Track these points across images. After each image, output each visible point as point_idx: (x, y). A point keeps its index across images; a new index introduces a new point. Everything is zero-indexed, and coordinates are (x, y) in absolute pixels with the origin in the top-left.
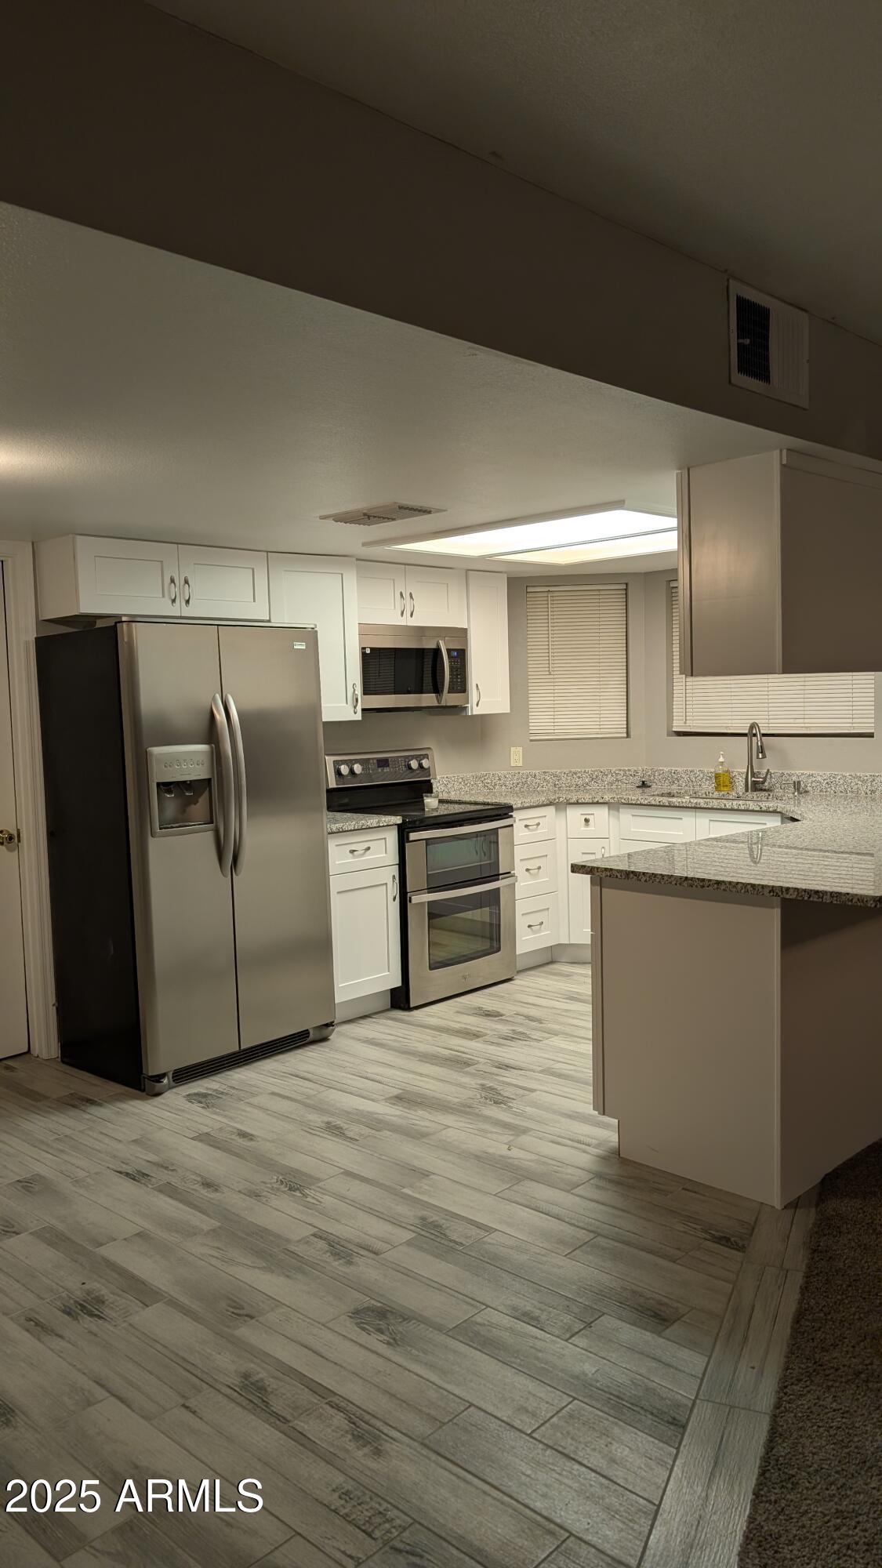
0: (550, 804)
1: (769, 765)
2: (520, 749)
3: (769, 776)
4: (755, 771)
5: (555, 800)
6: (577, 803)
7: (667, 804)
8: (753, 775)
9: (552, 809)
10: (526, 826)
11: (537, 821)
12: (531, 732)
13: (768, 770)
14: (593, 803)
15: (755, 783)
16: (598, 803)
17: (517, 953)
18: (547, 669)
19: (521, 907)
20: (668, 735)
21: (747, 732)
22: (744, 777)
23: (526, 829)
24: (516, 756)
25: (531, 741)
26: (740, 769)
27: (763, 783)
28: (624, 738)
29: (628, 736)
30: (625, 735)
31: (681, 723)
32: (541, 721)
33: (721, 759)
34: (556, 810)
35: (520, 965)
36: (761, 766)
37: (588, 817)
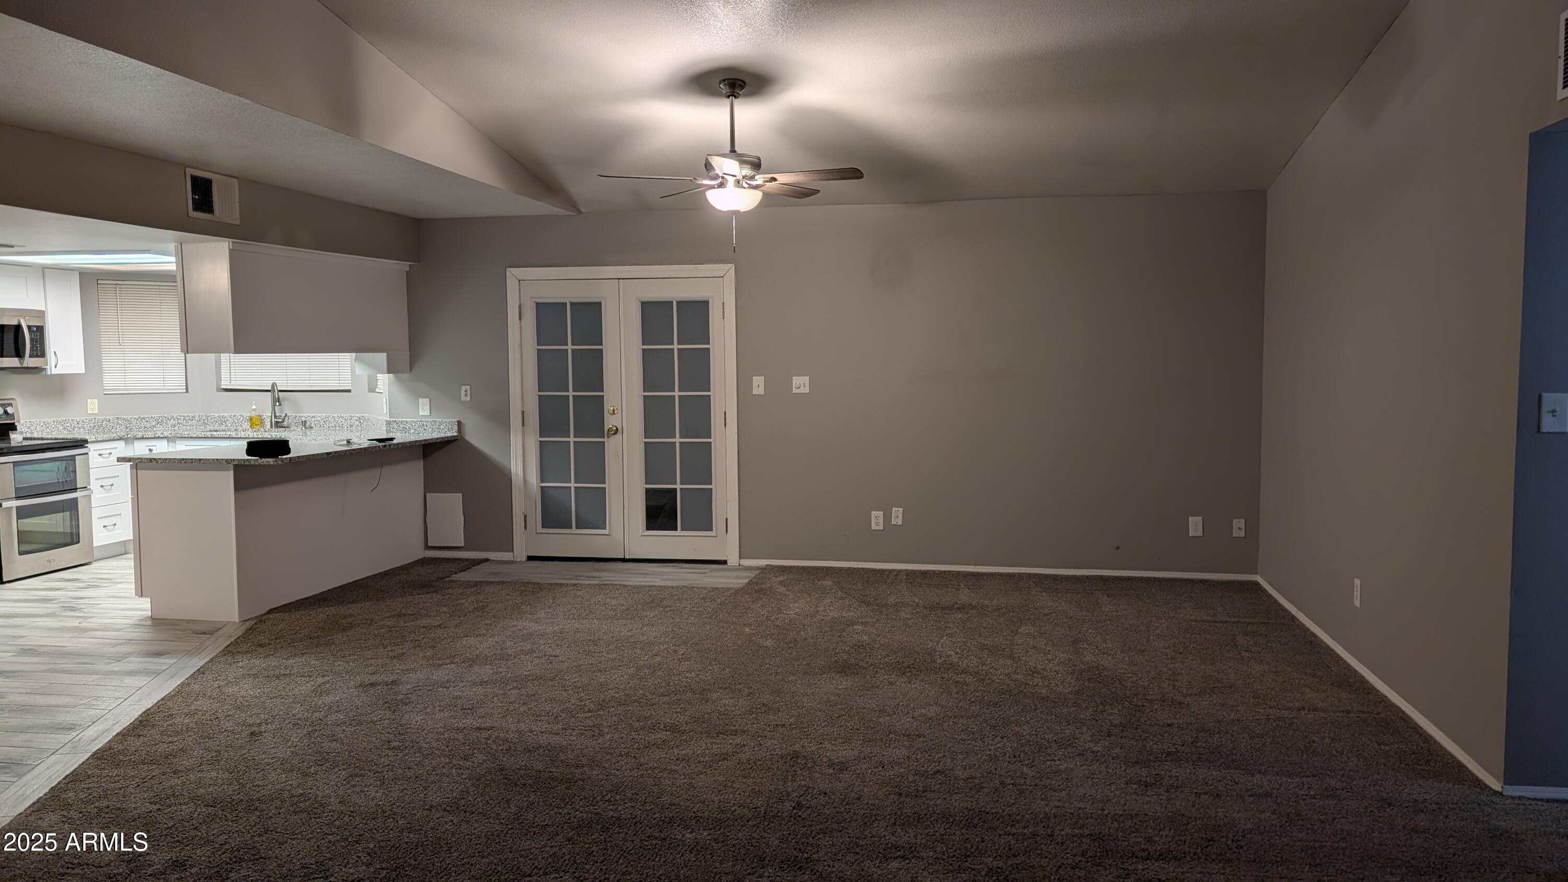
0: (121, 439)
1: (287, 410)
2: (96, 401)
3: (287, 418)
4: (277, 415)
5: (124, 436)
6: (142, 438)
7: (210, 436)
8: (276, 417)
9: (122, 443)
10: (100, 455)
11: (109, 451)
12: (105, 388)
13: (286, 414)
14: (155, 438)
15: (277, 423)
16: (159, 438)
17: (94, 545)
18: (118, 341)
19: (96, 513)
20: (217, 391)
21: (270, 389)
22: (270, 418)
23: (100, 457)
24: (93, 406)
25: (105, 394)
26: (267, 414)
27: (283, 421)
28: (184, 393)
29: (187, 391)
30: (185, 391)
31: (228, 383)
32: (112, 380)
33: (254, 407)
34: (126, 443)
35: (96, 555)
36: (281, 411)
37: (151, 448)
